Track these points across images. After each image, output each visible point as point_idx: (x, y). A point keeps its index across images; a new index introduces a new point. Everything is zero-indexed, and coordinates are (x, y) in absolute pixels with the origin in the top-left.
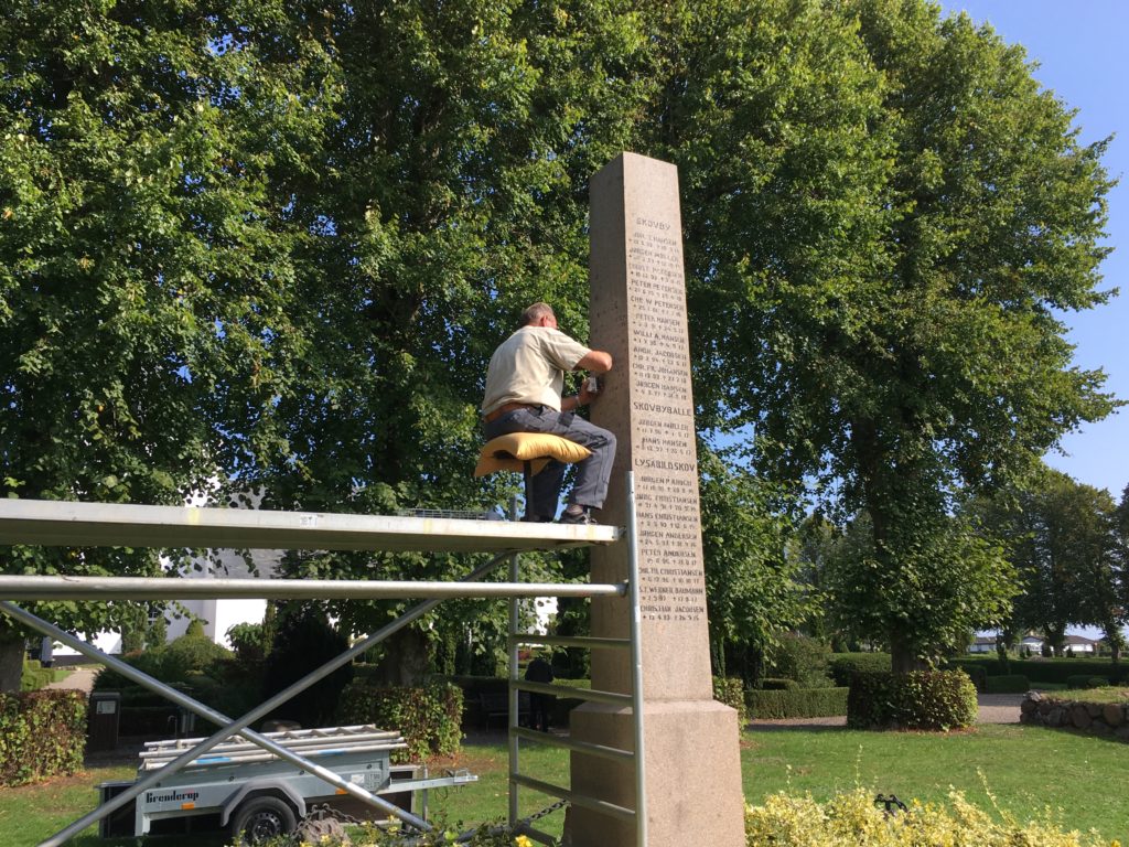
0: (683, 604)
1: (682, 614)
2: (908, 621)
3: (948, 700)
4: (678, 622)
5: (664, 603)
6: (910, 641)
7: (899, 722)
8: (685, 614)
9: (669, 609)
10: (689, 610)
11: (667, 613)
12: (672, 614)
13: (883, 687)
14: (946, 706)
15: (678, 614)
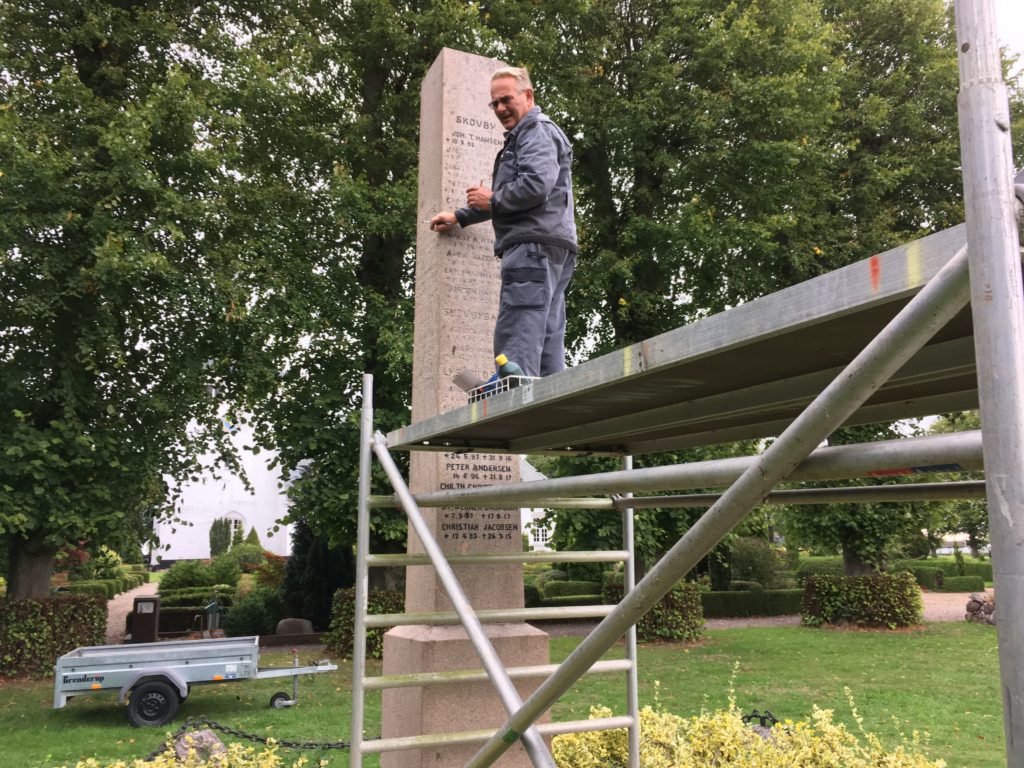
0: (494, 521)
1: (492, 532)
2: (857, 529)
3: (895, 601)
4: (486, 541)
5: (471, 521)
6: (859, 548)
7: (849, 621)
8: (496, 532)
9: (477, 527)
10: (501, 527)
11: (473, 532)
12: (480, 532)
13: (834, 589)
14: (893, 607)
15: (487, 532)
